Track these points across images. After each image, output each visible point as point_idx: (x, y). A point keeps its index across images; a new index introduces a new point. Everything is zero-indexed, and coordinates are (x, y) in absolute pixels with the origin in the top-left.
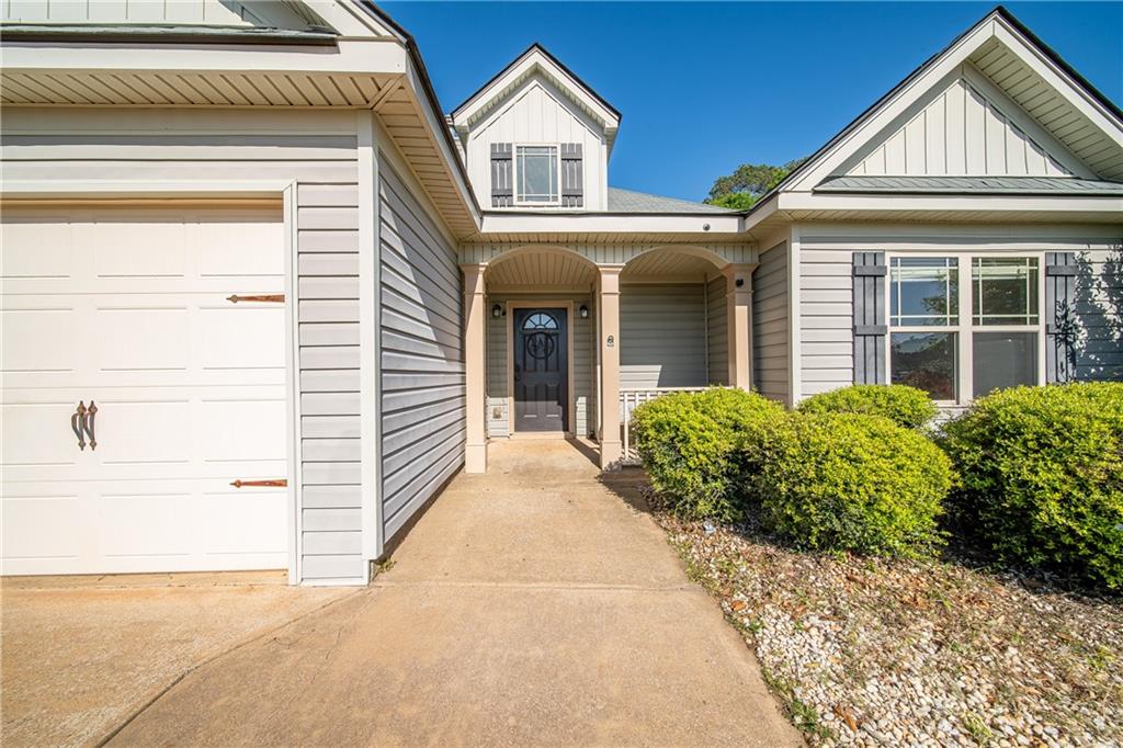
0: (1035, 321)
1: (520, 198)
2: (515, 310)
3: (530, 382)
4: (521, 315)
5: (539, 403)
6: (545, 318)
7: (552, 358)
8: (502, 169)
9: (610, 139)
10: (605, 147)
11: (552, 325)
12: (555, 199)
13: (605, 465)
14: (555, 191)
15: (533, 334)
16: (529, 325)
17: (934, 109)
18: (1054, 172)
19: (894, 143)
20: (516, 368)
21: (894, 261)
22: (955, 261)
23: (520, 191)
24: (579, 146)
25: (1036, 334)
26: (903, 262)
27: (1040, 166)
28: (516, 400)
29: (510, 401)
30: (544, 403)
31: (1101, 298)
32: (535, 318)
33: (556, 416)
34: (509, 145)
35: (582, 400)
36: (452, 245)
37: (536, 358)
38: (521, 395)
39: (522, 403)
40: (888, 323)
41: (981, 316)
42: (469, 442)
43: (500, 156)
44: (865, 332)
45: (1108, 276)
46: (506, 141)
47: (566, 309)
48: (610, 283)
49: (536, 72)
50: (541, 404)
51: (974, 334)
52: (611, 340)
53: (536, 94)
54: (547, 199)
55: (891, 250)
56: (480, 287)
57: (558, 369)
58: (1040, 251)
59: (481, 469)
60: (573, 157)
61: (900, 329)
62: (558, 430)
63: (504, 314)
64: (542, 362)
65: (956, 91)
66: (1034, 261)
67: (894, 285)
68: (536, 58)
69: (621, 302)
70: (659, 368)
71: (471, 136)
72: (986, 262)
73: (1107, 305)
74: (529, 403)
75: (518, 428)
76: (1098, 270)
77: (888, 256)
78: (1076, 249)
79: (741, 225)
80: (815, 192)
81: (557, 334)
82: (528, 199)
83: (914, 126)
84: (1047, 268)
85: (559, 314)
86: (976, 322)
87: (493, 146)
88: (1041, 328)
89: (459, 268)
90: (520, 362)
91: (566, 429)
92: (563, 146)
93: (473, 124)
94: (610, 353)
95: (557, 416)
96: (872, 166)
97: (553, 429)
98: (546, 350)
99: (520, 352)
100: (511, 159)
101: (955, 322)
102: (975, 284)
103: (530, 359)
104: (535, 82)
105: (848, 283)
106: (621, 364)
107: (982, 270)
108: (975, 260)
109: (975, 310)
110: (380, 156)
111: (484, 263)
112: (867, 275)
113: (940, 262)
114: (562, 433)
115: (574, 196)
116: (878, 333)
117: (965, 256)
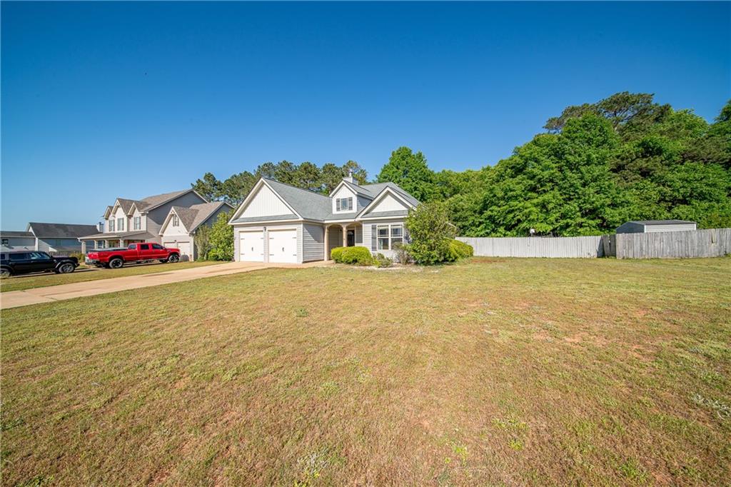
1: (341, 209)
8: (338, 204)
10: (356, 197)
11: (352, 233)
14: (347, 207)
19: (376, 207)
24: (352, 197)
26: (380, 226)
27: (401, 209)
32: (349, 232)
40: (377, 236)
41: (392, 235)
43: (338, 201)
46: (338, 198)
47: (354, 230)
48: (344, 229)
49: (344, 184)
51: (391, 238)
53: (344, 187)
55: (378, 224)
60: (351, 199)
65: (387, 197)
66: (402, 225)
67: (378, 230)
80: (362, 217)
82: (343, 209)
84: (404, 227)
88: (403, 237)
89: (323, 228)
92: (349, 198)
93: (333, 196)
96: (373, 211)
100: (340, 202)
101: (388, 236)
102: (391, 229)
105: (371, 230)
107: (393, 227)
112: (374, 228)
113: (387, 226)
115: (351, 208)
116: (375, 238)
117: (390, 224)
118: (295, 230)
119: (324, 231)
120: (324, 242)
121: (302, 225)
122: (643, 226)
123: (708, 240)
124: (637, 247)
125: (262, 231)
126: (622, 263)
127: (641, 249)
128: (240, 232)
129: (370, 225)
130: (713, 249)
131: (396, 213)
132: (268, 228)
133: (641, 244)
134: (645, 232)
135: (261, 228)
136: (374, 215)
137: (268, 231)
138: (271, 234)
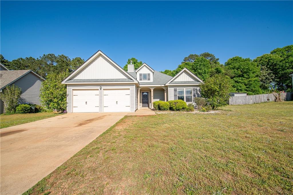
3: (144, 101)
4: (143, 93)
9: (153, 73)
11: (147, 94)
13: (152, 109)
15: (144, 95)
16: (144, 94)
17: (181, 75)
19: (178, 78)
20: (142, 99)
22: (184, 89)
23: (143, 79)
24: (150, 73)
26: (179, 89)
27: (192, 80)
28: (142, 103)
29: (141, 103)
31: (198, 92)
32: (145, 93)
35: (150, 103)
36: (137, 87)
38: (143, 103)
41: (186, 94)
42: (138, 107)
43: (141, 75)
44: (175, 96)
45: (199, 90)
46: (141, 73)
47: (148, 92)
49: (145, 65)
50: (145, 104)
51: (186, 96)
52: (152, 96)
53: (145, 68)
54: (146, 80)
55: (178, 88)
57: (147, 99)
58: (192, 88)
59: (139, 109)
60: (149, 75)
63: (141, 93)
65: (184, 73)
67: (178, 91)
68: (145, 64)
70: (159, 99)
72: (187, 89)
75: (142, 107)
76: (198, 90)
78: (196, 88)
79: (164, 85)
80: (169, 84)
83: (180, 77)
84: (193, 90)
85: (147, 93)
88: (192, 95)
89: (137, 90)
91: (148, 107)
93: (137, 72)
94: (152, 98)
95: (147, 105)
96: (176, 80)
97: (147, 107)
98: (146, 97)
101: (184, 95)
102: (186, 91)
103: (144, 98)
105: (174, 91)
111: (140, 89)
112: (175, 90)
113: (182, 89)
115: (149, 79)
116: (176, 96)
118: (129, 89)
119: (137, 92)
120: (137, 98)
121: (135, 86)
122: (234, 94)
123: (250, 99)
124: (234, 101)
125: (98, 90)
126: (231, 106)
127: (235, 101)
129: (173, 89)
130: (251, 102)
131: (189, 82)
132: (103, 88)
133: (235, 100)
134: (235, 96)
135: (99, 88)
136: (176, 83)
137: (104, 89)
138: (106, 92)
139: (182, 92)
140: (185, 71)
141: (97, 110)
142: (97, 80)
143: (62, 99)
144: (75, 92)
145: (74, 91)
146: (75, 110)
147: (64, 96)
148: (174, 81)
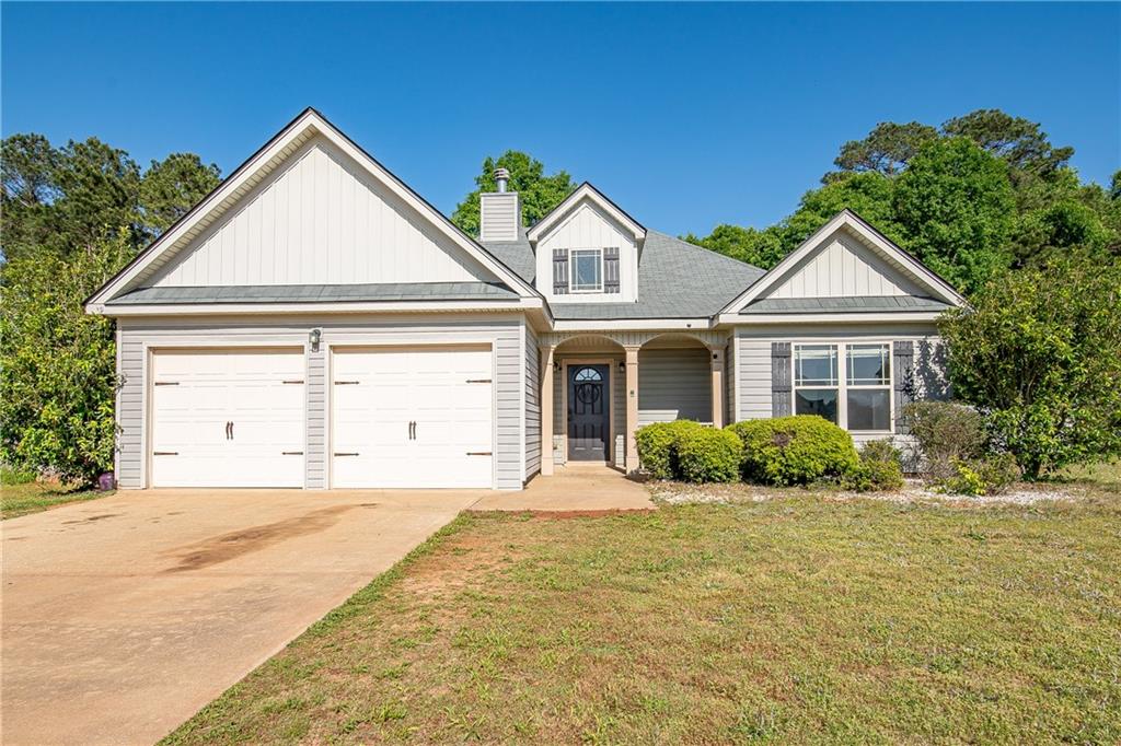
0: (888, 383)
1: (574, 288)
2: (569, 366)
3: (579, 421)
4: (574, 369)
5: (587, 440)
6: (592, 372)
7: (597, 403)
8: (561, 268)
9: (640, 244)
10: (636, 249)
11: (597, 377)
12: (599, 288)
13: (628, 472)
14: (599, 282)
15: (583, 384)
16: (579, 378)
17: (822, 258)
18: (900, 293)
19: (797, 279)
20: (569, 412)
21: (797, 348)
22: (835, 347)
23: (574, 283)
24: (617, 249)
25: (888, 391)
26: (802, 349)
27: (891, 289)
28: (569, 437)
29: (565, 437)
30: (591, 440)
31: (935, 367)
32: (584, 372)
33: (600, 448)
34: (566, 250)
35: (620, 437)
36: (535, 335)
37: (585, 403)
39: (574, 440)
40: (793, 383)
41: (853, 380)
42: (544, 456)
43: (560, 258)
44: (780, 389)
45: (939, 354)
46: (563, 247)
47: (608, 366)
48: (632, 357)
49: (586, 198)
50: (589, 440)
51: (848, 390)
52: (632, 393)
53: (586, 212)
54: (594, 288)
55: (795, 342)
56: (551, 360)
57: (602, 412)
58: (890, 340)
59: (551, 473)
60: (612, 256)
61: (801, 387)
62: (601, 459)
63: (560, 369)
64: (590, 406)
65: (836, 247)
66: (887, 346)
67: (797, 361)
68: (586, 190)
69: (639, 370)
70: (677, 411)
71: (540, 243)
72: (856, 347)
73: (938, 371)
74: (579, 440)
75: (570, 459)
76: (932, 351)
77: (793, 345)
78: (914, 339)
79: (711, 323)
80: (740, 314)
81: (601, 385)
82: (579, 288)
83: (809, 268)
84: (895, 351)
85: (602, 369)
86: (849, 383)
87: (555, 251)
88: (891, 387)
89: (538, 350)
90: (572, 407)
91: (608, 459)
92: (606, 249)
93: (540, 237)
94: (632, 402)
96: (783, 293)
97: (598, 459)
98: (592, 398)
99: (572, 398)
100: (567, 260)
101: (836, 383)
102: (848, 360)
103: (580, 404)
104: (585, 204)
105: (769, 360)
106: (640, 409)
107: (853, 352)
108: (848, 347)
109: (849, 376)
110: (527, 328)
111: (554, 346)
112: (780, 355)
113: (827, 348)
114: (604, 463)
115: (613, 285)
116: (788, 390)
117: (842, 344)
118: (488, 347)
119: (539, 362)
120: (540, 405)
121: (522, 328)
125: (299, 350)
128: (154, 350)
129: (766, 344)
132: (330, 336)
135: (302, 337)
136: (784, 307)
137: (334, 348)
138: (344, 365)
139: (824, 368)
140: (845, 234)
141: (293, 474)
142: (294, 293)
143: (88, 408)
144: (164, 366)
145: (158, 359)
146: (164, 474)
147: (98, 390)
148: (774, 295)
